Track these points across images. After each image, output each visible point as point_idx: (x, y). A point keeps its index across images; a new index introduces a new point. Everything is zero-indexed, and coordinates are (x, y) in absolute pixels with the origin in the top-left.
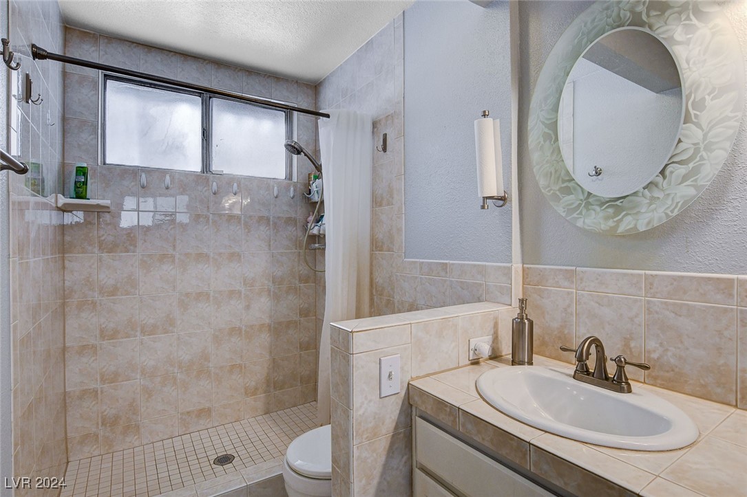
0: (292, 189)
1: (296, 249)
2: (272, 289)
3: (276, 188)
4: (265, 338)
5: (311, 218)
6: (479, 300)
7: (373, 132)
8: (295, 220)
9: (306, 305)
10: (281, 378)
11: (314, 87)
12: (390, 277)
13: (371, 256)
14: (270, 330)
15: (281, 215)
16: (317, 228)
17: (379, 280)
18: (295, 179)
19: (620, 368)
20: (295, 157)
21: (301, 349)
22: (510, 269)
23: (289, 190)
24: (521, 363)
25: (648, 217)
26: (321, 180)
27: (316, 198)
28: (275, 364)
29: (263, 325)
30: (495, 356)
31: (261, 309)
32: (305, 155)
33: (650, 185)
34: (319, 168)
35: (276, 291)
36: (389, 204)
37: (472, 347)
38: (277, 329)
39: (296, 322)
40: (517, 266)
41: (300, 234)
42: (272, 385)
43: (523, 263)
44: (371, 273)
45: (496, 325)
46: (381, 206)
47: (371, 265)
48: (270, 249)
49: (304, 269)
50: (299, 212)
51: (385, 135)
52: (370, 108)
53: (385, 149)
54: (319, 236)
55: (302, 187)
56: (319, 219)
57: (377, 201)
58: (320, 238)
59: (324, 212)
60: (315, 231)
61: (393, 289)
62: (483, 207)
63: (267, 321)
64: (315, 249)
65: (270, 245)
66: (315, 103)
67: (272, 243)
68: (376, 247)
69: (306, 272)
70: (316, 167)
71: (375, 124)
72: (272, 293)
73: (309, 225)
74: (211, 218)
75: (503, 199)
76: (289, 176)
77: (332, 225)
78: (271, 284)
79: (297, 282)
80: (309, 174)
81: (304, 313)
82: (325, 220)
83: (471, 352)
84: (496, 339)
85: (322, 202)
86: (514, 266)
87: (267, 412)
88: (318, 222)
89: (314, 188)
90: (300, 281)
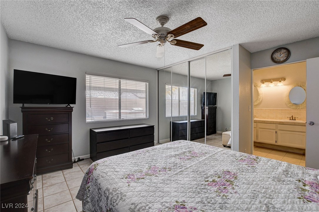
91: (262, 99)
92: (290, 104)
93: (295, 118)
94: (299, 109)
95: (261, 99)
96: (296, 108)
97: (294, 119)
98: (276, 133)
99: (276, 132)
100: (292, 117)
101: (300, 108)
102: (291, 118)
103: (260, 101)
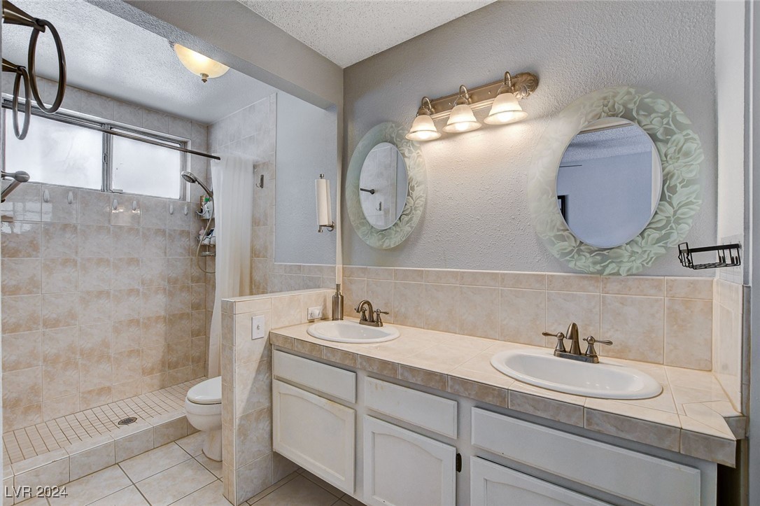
0: (186, 208)
1: (189, 255)
2: (167, 288)
3: (171, 207)
4: (161, 327)
5: (203, 232)
6: (319, 287)
7: (254, 172)
8: (188, 233)
9: (198, 301)
10: (175, 359)
11: (207, 127)
12: (264, 276)
13: (251, 260)
14: (165, 321)
15: (176, 228)
16: (207, 239)
17: (257, 278)
18: (188, 199)
19: (378, 315)
20: (189, 184)
21: (193, 336)
22: (335, 268)
23: (183, 209)
24: (337, 319)
25: (394, 240)
26: (211, 202)
27: (207, 216)
28: (169, 349)
29: (158, 318)
30: (324, 318)
31: (157, 304)
32: (199, 183)
33: (396, 225)
34: (210, 194)
35: (171, 289)
36: (265, 224)
37: (310, 312)
38: (171, 320)
39: (188, 314)
40: (339, 266)
41: (193, 244)
42: (167, 366)
43: (343, 265)
44: (251, 273)
45: (325, 301)
46: (258, 226)
47: (251, 267)
48: (166, 255)
49: (196, 272)
50: (192, 226)
51: (263, 176)
52: (252, 154)
53: (262, 186)
54: (209, 246)
55: (195, 207)
56: (210, 233)
57: (255, 222)
58: (211, 248)
59: (214, 227)
60: (206, 242)
61: (266, 284)
62: (319, 231)
63: (163, 313)
64: (205, 256)
65: (165, 253)
66: (207, 140)
67: (168, 250)
68: (255, 254)
69: (198, 274)
70: (208, 193)
71: (255, 167)
72: (167, 292)
73: (201, 237)
74: (111, 230)
75: (332, 226)
76: (183, 197)
77: (221, 237)
78: (166, 284)
79: (190, 282)
80: (201, 197)
81: (196, 307)
82: (215, 233)
83: (309, 316)
84: (325, 308)
85: (213, 220)
86: (337, 266)
87: (162, 387)
88: (208, 235)
89: (205, 208)
90: (192, 281)
91: (424, 212)
92: (563, 239)
93: (591, 341)
94: (618, 274)
95: (419, 212)
96: (600, 272)
97: (584, 347)
98: (459, 468)
99: (459, 457)
100: (574, 334)
101: (623, 271)
102: (568, 344)
103: (416, 220)
